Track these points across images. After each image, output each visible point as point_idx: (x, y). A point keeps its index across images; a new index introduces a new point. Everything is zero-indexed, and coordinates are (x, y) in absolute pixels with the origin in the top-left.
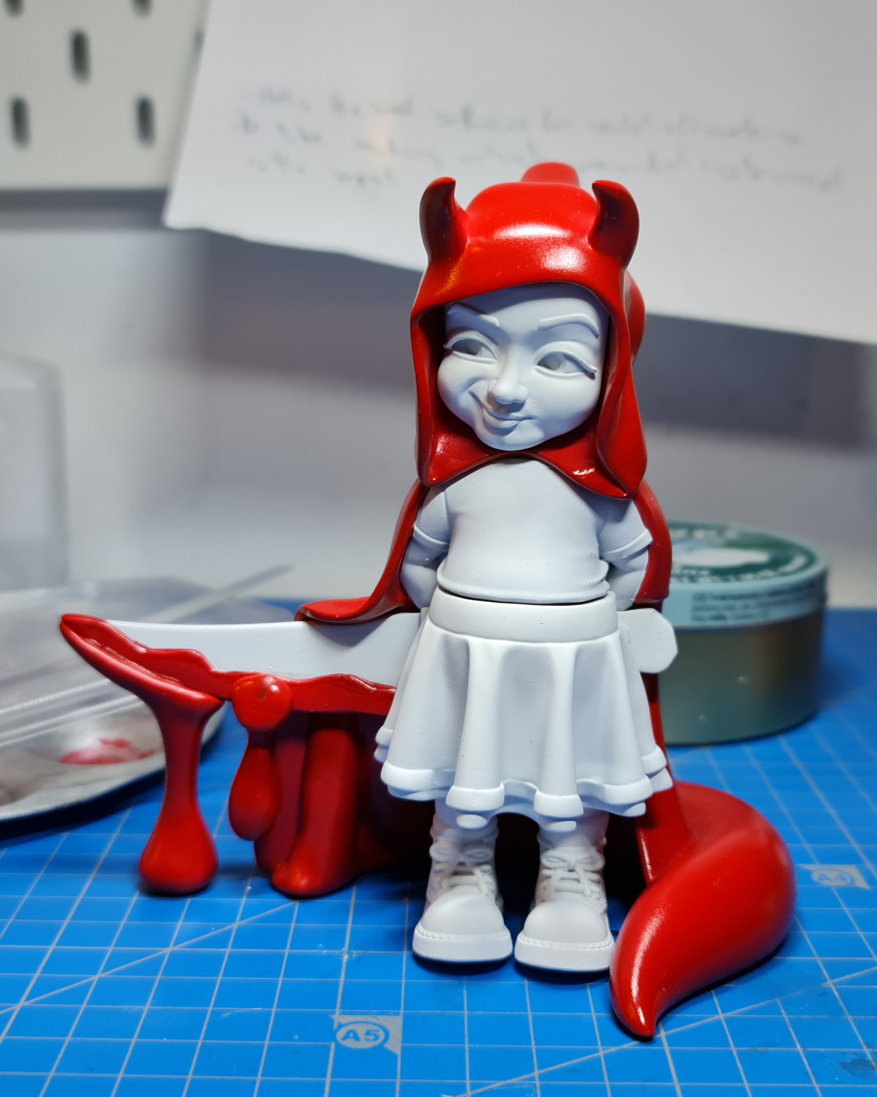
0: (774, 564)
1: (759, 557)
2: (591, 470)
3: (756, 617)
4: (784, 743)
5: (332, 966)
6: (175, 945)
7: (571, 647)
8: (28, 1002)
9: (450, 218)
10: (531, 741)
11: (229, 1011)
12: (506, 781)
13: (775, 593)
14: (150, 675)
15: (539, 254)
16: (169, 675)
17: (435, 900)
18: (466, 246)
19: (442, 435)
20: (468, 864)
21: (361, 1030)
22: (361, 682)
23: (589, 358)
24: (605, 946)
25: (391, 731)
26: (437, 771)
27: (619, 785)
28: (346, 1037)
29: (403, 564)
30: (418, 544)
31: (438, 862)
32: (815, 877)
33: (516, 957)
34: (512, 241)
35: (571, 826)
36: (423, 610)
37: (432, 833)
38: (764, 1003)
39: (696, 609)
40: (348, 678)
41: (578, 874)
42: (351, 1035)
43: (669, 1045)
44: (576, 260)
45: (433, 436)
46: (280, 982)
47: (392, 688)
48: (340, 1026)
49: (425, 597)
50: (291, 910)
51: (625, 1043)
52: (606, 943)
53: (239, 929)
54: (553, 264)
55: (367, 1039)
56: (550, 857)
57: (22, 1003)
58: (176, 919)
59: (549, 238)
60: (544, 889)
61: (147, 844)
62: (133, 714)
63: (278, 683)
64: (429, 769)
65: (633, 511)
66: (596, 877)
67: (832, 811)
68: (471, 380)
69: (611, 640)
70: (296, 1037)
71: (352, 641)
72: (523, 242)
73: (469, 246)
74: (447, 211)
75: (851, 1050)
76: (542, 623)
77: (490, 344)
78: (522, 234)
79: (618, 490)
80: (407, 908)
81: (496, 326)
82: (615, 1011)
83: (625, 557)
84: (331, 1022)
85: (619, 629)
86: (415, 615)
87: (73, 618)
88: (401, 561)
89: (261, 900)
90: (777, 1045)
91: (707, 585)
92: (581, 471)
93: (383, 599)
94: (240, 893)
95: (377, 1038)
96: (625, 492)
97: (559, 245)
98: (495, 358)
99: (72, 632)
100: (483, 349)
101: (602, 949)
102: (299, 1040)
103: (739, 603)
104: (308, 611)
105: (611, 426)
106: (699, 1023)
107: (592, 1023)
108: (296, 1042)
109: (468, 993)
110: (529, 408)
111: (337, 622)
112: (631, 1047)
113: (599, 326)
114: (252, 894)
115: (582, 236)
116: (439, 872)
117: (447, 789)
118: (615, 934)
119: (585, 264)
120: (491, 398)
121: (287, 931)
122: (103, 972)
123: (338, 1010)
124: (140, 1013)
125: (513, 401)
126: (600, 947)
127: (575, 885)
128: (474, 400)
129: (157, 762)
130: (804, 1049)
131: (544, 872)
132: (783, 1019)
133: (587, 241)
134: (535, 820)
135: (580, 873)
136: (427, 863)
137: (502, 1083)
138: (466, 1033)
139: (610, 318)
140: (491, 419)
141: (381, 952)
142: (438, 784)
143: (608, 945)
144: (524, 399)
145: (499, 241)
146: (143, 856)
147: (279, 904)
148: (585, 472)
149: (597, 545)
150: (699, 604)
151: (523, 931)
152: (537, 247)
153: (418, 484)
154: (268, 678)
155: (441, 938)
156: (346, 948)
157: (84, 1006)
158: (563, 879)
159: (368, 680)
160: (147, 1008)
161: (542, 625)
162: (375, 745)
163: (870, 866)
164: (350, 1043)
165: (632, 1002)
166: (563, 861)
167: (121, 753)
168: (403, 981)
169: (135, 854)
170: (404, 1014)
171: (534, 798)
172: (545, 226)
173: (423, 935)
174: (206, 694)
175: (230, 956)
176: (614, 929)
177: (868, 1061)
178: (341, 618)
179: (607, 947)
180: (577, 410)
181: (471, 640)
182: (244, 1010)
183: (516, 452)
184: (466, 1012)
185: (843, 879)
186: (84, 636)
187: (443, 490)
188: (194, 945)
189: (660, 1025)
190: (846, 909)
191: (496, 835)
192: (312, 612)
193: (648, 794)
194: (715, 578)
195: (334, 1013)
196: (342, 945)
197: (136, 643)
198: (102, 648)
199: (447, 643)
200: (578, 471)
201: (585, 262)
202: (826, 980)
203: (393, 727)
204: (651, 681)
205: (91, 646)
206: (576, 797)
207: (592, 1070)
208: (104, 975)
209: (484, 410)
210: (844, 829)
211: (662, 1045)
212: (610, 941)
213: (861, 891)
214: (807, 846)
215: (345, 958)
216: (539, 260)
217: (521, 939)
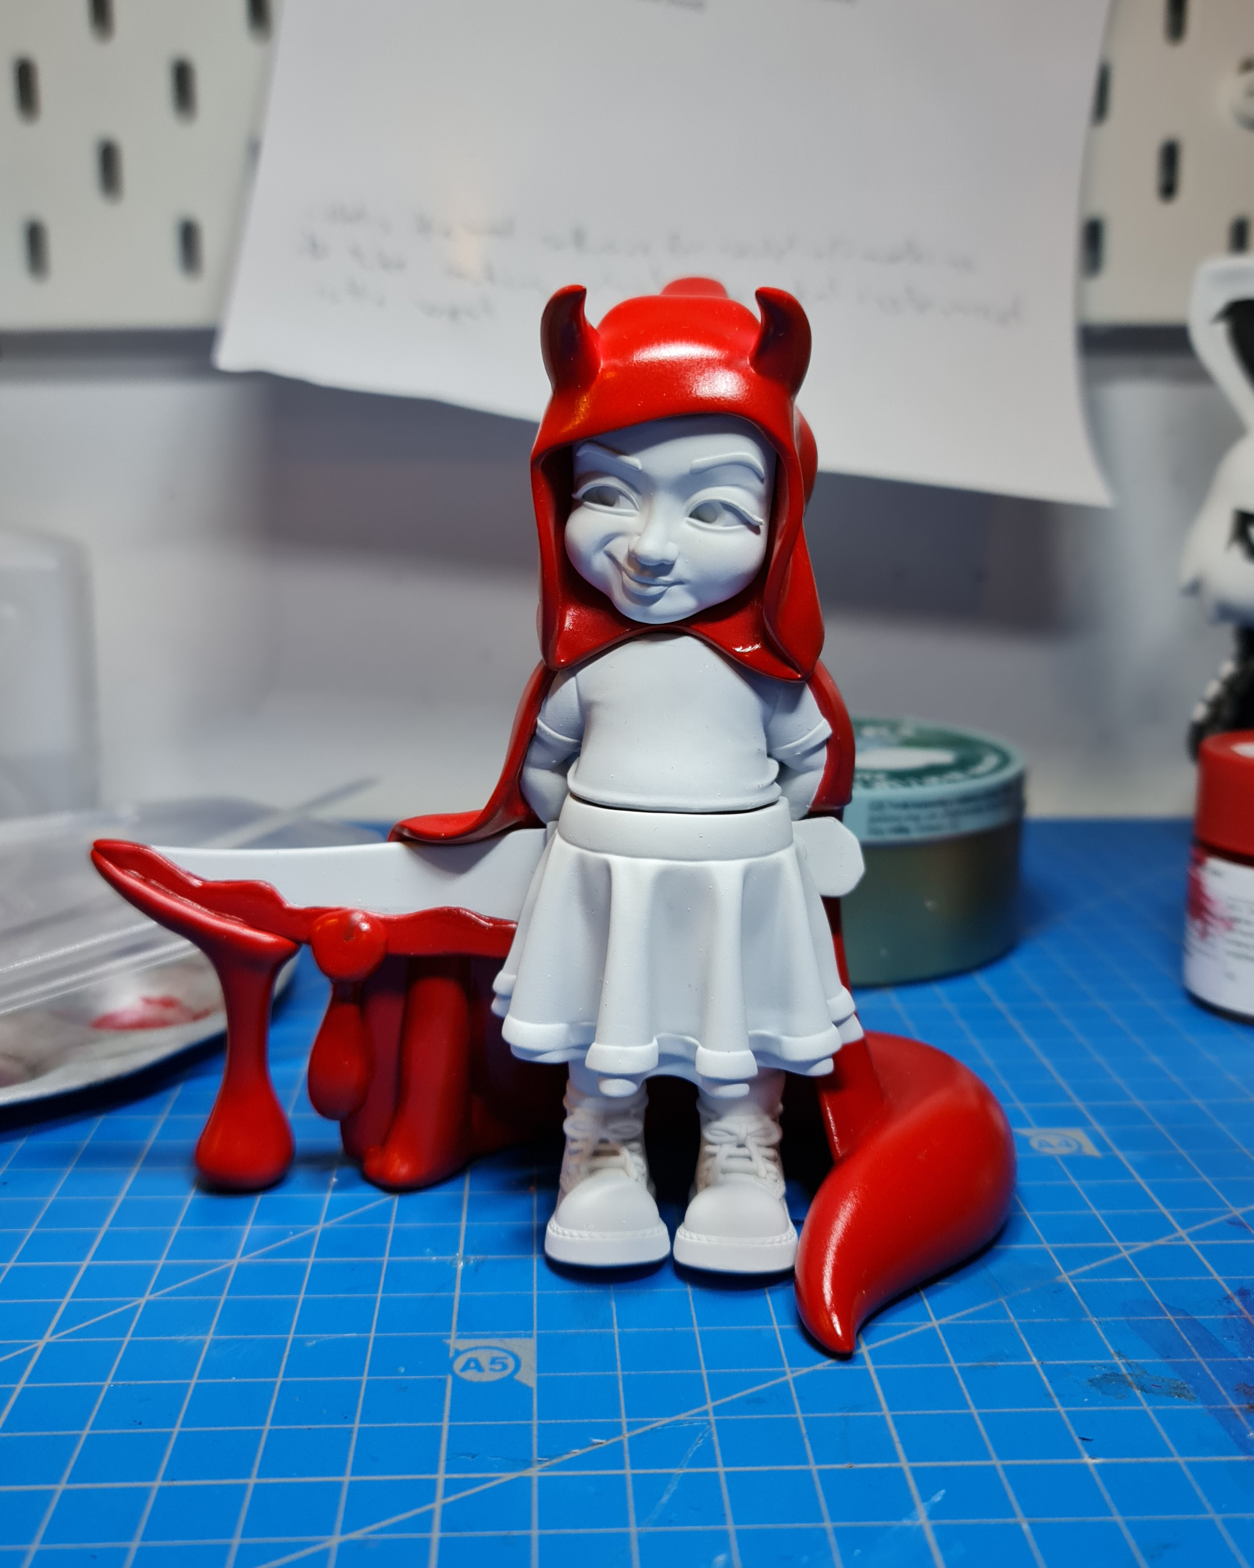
0: (963, 765)
1: (943, 757)
2: (757, 647)
3: (944, 827)
4: (981, 982)
5: (444, 1276)
6: (243, 1255)
7: (737, 866)
8: (55, 1337)
9: (578, 336)
10: (689, 985)
11: (314, 1338)
12: (662, 1035)
13: (966, 799)
14: (206, 914)
15: (691, 379)
16: (230, 914)
17: (572, 1188)
18: (600, 371)
19: (572, 606)
20: (611, 1141)
21: (484, 1357)
22: (474, 916)
23: (753, 508)
24: (786, 1240)
25: (515, 977)
26: (573, 1025)
27: (800, 1037)
28: (466, 1367)
29: (525, 768)
30: (542, 742)
31: (574, 1140)
32: (1034, 1144)
33: (675, 1258)
34: (656, 364)
35: (743, 1089)
36: (550, 825)
37: (566, 1104)
38: (986, 1305)
39: (872, 820)
40: (457, 912)
41: (749, 1149)
42: (472, 1365)
43: (874, 1363)
44: (736, 386)
45: (560, 607)
46: (379, 1300)
47: (512, 922)
48: (458, 1353)
49: (552, 809)
50: (390, 1205)
51: (819, 1362)
52: (787, 1236)
53: (324, 1232)
54: (708, 391)
55: (492, 1369)
56: (717, 1129)
57: (48, 1338)
58: (243, 1221)
59: (702, 360)
60: (708, 1170)
61: (203, 1128)
62: (186, 965)
63: (369, 919)
64: (562, 1022)
65: (809, 698)
66: (772, 1153)
67: (1046, 1062)
68: (607, 536)
69: (785, 856)
70: (402, 1370)
71: (462, 867)
72: (670, 364)
73: (603, 370)
74: (575, 326)
75: (1099, 1362)
76: (701, 837)
77: (631, 493)
78: (668, 356)
79: (790, 670)
80: (535, 1201)
81: (638, 469)
82: (804, 1322)
83: (799, 753)
84: (447, 1348)
85: (793, 843)
86: (540, 831)
87: (106, 845)
88: (522, 763)
89: (352, 1195)
90: (1008, 1358)
91: (884, 791)
92: (744, 647)
93: (500, 812)
94: (324, 1186)
95: (505, 1367)
96: (799, 672)
97: (714, 368)
98: (637, 509)
99: (107, 862)
100: (621, 498)
101: (784, 1243)
102: (405, 1374)
103: (923, 813)
104: (406, 830)
105: (782, 591)
106: (909, 1333)
107: (776, 1339)
108: (402, 1374)
109: (617, 1307)
110: (680, 570)
111: (442, 842)
112: (826, 1368)
113: (764, 467)
114: (338, 1187)
115: (742, 357)
116: (576, 1152)
117: (585, 1047)
118: (798, 1224)
119: (747, 391)
120: (633, 558)
121: (386, 1232)
122: (151, 1293)
123: (453, 1333)
124: (202, 1343)
125: (660, 561)
126: (780, 1242)
127: (746, 1164)
128: (611, 562)
129: (217, 1024)
130: (1042, 1363)
131: (708, 1149)
132: (1012, 1324)
133: (748, 363)
134: (695, 1083)
135: (752, 1149)
136: (560, 1140)
137: (666, 1420)
138: (618, 1357)
139: (778, 456)
140: (633, 585)
141: (506, 1257)
142: (574, 1041)
143: (791, 1238)
144: (673, 559)
145: (640, 363)
146: (200, 1143)
147: (375, 1199)
148: (749, 649)
149: (764, 740)
150: (877, 814)
151: (683, 1224)
152: (688, 370)
153: (542, 667)
154: (356, 914)
155: (581, 1237)
156: (460, 1253)
157: (128, 1338)
158: (730, 1157)
159: (482, 914)
160: (209, 1338)
161: (701, 839)
162: (492, 995)
163: (1099, 1128)
164: (471, 1375)
165: (826, 1309)
166: (731, 1134)
167: (170, 1013)
168: (535, 1293)
169: (189, 1140)
170: (538, 1335)
171: (695, 1057)
172: (696, 346)
173: (558, 1233)
174: (279, 937)
175: (314, 1266)
176: (795, 1218)
177: (1122, 1376)
178: (447, 837)
179: (789, 1241)
180: (739, 572)
181: (615, 860)
182: (334, 1336)
183: (663, 626)
184: (616, 1330)
185: (1068, 1145)
186: (121, 866)
187: (574, 675)
188: (267, 1255)
189: (861, 1338)
190: (1075, 1182)
191: (645, 1104)
192: (412, 831)
193: (836, 1047)
194: (894, 783)
195: (449, 1337)
196: (455, 1249)
197: (189, 874)
198: (145, 881)
199: (583, 867)
200: (741, 648)
201: (747, 388)
202: (1060, 1273)
203: (516, 972)
204: (832, 905)
205: (131, 879)
206: (749, 1053)
207: (779, 1397)
208: (152, 1297)
209: (624, 573)
210: (1062, 1082)
211: (864, 1363)
212: (792, 1233)
213: (1091, 1159)
214: (1021, 1106)
215: (460, 1266)
216: (689, 387)
217: (681, 1234)
